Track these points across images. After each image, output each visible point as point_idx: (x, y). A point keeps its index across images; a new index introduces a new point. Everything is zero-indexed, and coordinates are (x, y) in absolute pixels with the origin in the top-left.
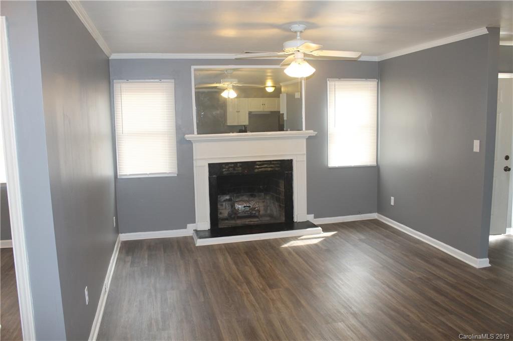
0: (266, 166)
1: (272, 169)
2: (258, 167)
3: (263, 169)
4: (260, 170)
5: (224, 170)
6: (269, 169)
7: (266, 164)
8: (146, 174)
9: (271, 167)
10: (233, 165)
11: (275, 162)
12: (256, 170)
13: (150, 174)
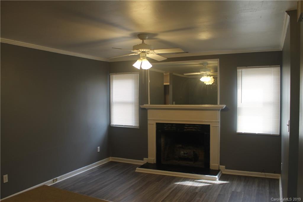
0: (191, 127)
1: (195, 130)
2: (186, 128)
3: (189, 130)
4: (187, 130)
5: (165, 127)
6: (194, 130)
7: (191, 126)
8: (123, 126)
9: (195, 129)
10: (170, 125)
11: (198, 126)
12: (185, 130)
13: (125, 126)
